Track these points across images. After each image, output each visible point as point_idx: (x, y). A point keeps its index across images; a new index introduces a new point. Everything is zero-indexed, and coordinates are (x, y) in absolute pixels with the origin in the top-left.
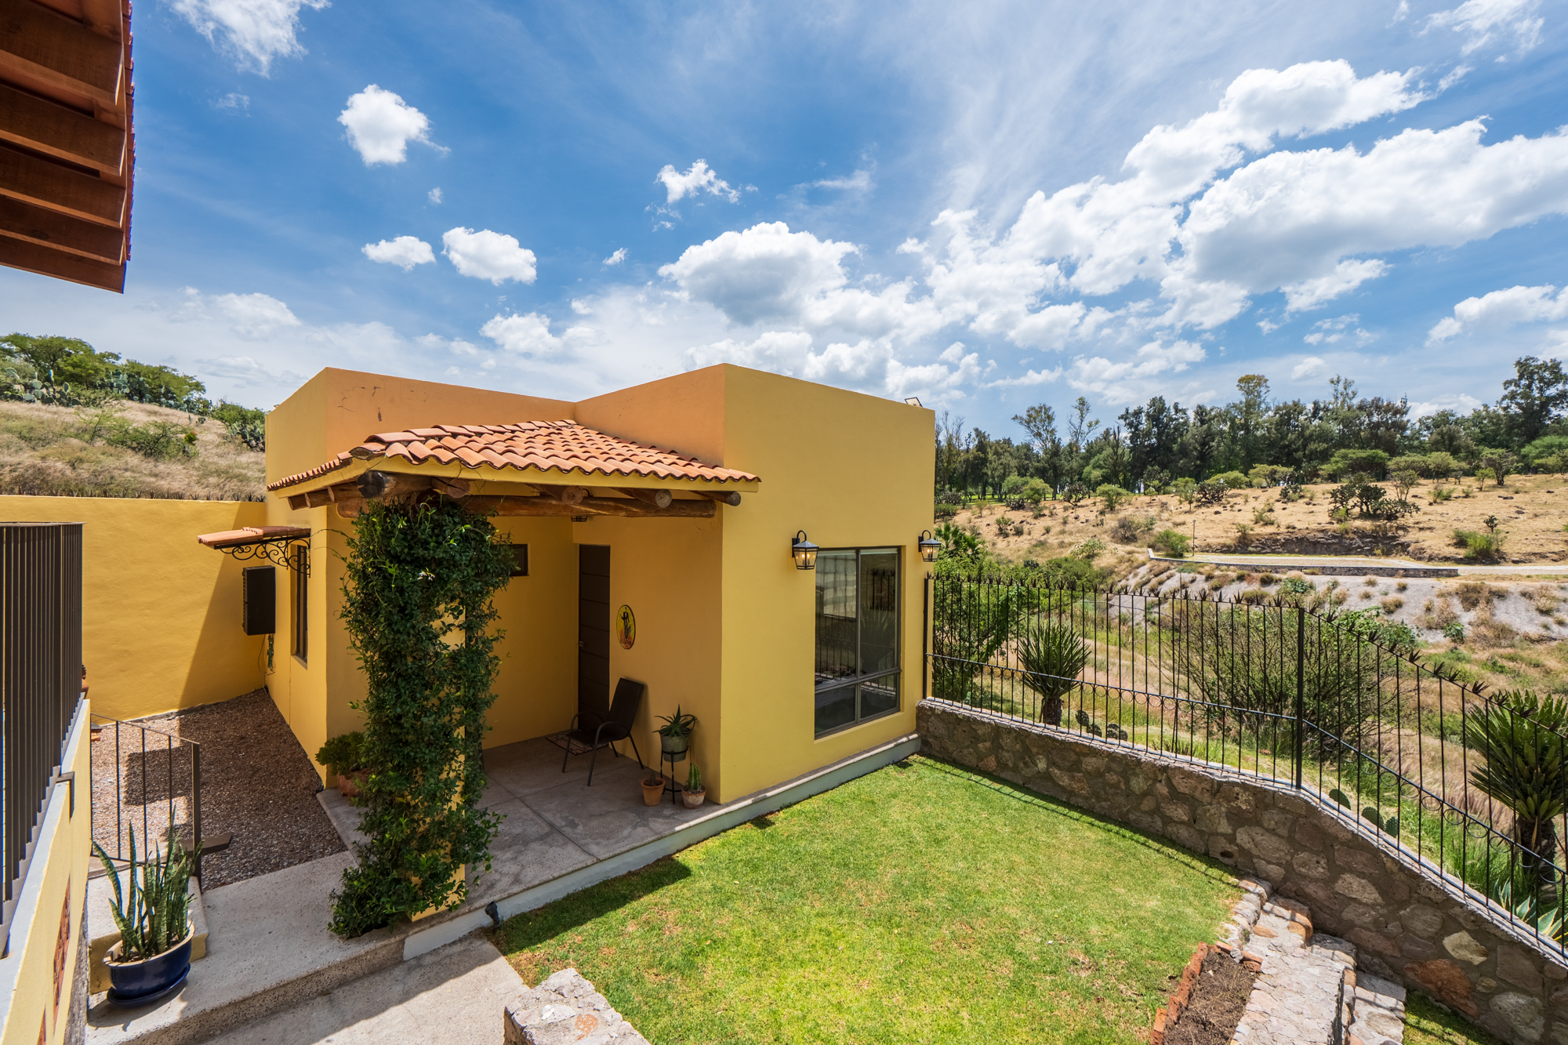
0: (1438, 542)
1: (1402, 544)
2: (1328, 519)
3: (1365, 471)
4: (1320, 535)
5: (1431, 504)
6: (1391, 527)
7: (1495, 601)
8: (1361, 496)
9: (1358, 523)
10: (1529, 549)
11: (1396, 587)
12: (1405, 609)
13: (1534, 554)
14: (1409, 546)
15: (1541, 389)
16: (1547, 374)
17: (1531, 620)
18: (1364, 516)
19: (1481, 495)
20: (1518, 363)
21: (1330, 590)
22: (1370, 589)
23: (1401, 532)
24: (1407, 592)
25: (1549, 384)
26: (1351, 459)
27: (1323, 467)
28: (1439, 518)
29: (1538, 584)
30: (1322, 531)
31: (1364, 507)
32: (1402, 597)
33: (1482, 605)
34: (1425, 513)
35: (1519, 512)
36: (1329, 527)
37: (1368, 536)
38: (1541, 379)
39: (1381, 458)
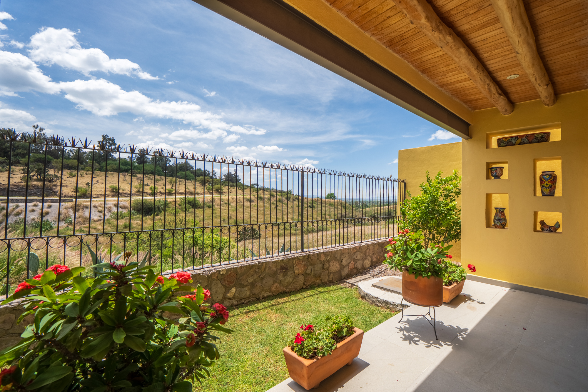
0: (68, 191)
1: (54, 192)
2: (20, 181)
3: (41, 163)
4: (15, 187)
5: (68, 178)
6: (51, 185)
7: (85, 209)
8: (37, 172)
9: (35, 183)
10: (99, 193)
11: (47, 206)
12: (50, 214)
13: (100, 195)
14: (57, 192)
15: (109, 146)
16: (111, 142)
17: (96, 215)
18: (38, 180)
19: (86, 176)
20: (103, 136)
21: (14, 209)
22: (35, 208)
23: (54, 187)
24: (52, 208)
25: (111, 145)
26: (36, 158)
27: (22, 159)
28: (70, 182)
29: (99, 203)
30: (16, 186)
31: (39, 177)
32: (49, 210)
33: (81, 211)
34: (65, 181)
35: (97, 182)
36: (20, 184)
37: (39, 189)
38: (109, 143)
39: (50, 159)
